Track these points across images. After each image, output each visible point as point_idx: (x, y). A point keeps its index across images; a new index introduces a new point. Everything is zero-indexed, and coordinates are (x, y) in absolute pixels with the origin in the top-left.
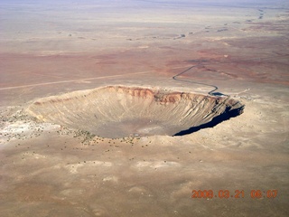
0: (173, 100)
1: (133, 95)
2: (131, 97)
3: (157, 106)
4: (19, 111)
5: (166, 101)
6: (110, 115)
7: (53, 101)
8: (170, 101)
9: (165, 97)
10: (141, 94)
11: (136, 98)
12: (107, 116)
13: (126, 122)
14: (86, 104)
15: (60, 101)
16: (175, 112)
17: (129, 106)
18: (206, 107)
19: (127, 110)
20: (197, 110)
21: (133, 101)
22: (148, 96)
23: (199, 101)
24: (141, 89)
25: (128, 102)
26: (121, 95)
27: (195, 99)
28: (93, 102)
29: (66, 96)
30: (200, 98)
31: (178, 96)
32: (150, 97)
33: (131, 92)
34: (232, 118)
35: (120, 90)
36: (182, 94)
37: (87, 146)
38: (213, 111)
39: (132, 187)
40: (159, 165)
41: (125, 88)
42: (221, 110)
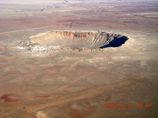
0: (85, 37)
1: (64, 35)
3: (77, 39)
5: (82, 37)
7: (35, 38)
9: (81, 35)
10: (68, 34)
11: (66, 36)
14: (47, 40)
16: (88, 41)
18: (103, 38)
19: (64, 41)
20: (99, 39)
21: (65, 38)
23: (98, 36)
24: (67, 32)
25: (63, 39)
26: (59, 35)
27: (96, 35)
30: (98, 34)
31: (87, 34)
32: (72, 36)
33: (63, 33)
36: (89, 33)
38: (107, 40)
39: (123, 65)
40: (122, 57)
41: (59, 32)
42: (112, 39)
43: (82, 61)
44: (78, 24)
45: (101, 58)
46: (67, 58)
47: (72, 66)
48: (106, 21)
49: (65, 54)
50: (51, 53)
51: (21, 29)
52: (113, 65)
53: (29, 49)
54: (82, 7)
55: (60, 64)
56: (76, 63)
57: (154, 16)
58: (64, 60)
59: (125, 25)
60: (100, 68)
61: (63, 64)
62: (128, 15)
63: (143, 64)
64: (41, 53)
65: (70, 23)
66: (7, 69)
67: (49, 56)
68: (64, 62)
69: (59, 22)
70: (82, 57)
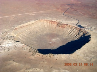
0: (64, 27)
1: (50, 23)
2: (49, 24)
3: (58, 28)
4: (9, 34)
5: (61, 27)
6: (41, 31)
7: (21, 27)
8: (63, 27)
9: (61, 25)
10: (53, 23)
11: (51, 24)
12: (40, 32)
13: (47, 35)
14: (33, 27)
15: (24, 26)
16: (64, 32)
17: (48, 28)
18: (76, 32)
19: (47, 29)
20: (72, 32)
21: (50, 26)
22: (55, 24)
23: (73, 29)
24: (52, 21)
25: (48, 26)
26: (45, 23)
27: (72, 28)
28: (35, 26)
29: (26, 24)
30: (74, 28)
31: (66, 26)
32: (56, 24)
33: (49, 22)
34: (87, 43)
35: (45, 21)
37: (34, 58)
38: (78, 34)
41: (47, 20)
42: (82, 34)
44: (72, 10)
46: (15, 63)
50: (10, 52)
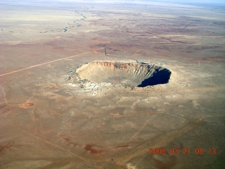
0: (126, 67)
1: (105, 65)
9: (121, 66)
11: (107, 67)
16: (129, 73)
18: (144, 69)
19: (106, 73)
20: (140, 71)
22: (112, 66)
23: (139, 67)
24: (107, 63)
25: (104, 69)
26: (100, 66)
27: (137, 66)
36: (129, 64)
38: (149, 71)
39: (177, 105)
40: (174, 96)
41: (100, 63)
42: (153, 70)
43: (139, 101)
44: (112, 51)
45: (156, 98)
46: (124, 98)
47: (132, 107)
48: (137, 45)
49: (120, 93)
50: (105, 92)
51: (59, 58)
52: (169, 106)
53: (82, 87)
54: (104, 25)
55: (120, 106)
56: (134, 104)
57: (180, 40)
58: (121, 100)
59: (158, 51)
60: (159, 110)
61: (123, 106)
62: (155, 37)
63: (195, 104)
64: (96, 92)
65: (103, 48)
66: (73, 113)
67: (105, 95)
68: (122, 103)
69: (92, 47)
70: (137, 97)
